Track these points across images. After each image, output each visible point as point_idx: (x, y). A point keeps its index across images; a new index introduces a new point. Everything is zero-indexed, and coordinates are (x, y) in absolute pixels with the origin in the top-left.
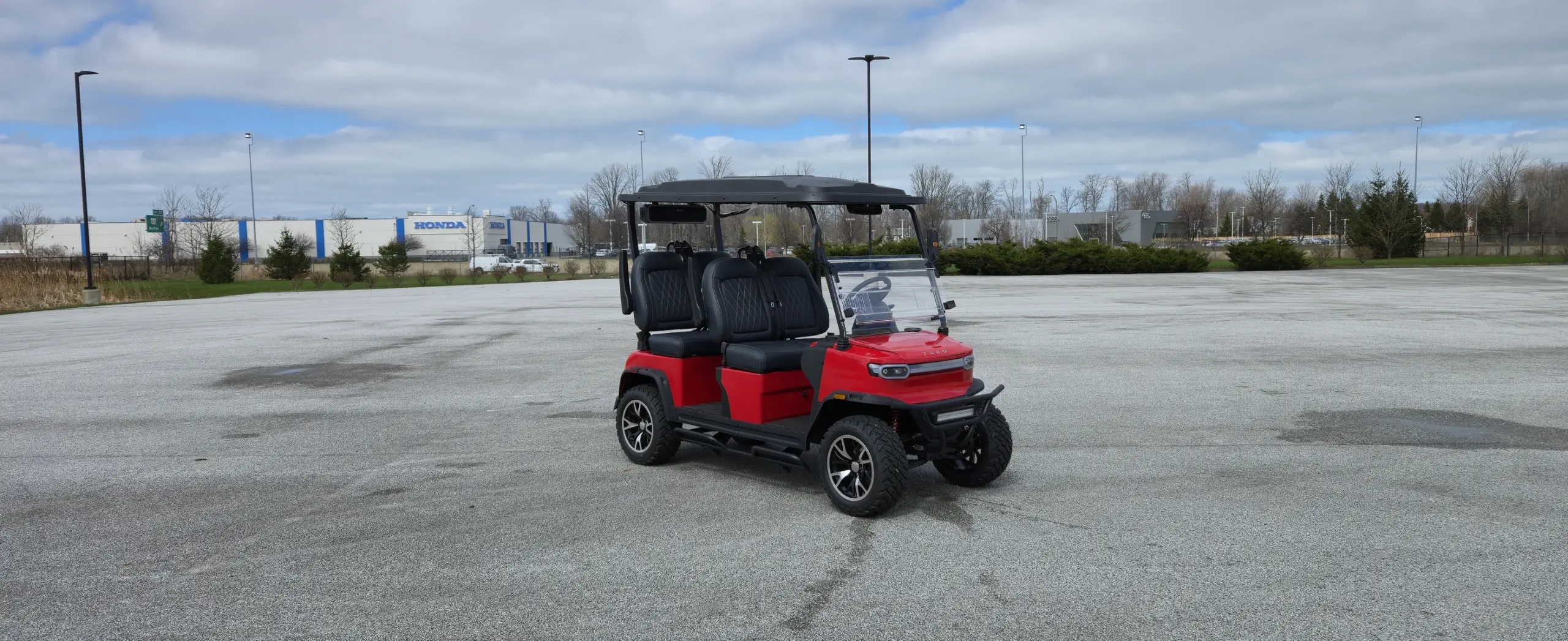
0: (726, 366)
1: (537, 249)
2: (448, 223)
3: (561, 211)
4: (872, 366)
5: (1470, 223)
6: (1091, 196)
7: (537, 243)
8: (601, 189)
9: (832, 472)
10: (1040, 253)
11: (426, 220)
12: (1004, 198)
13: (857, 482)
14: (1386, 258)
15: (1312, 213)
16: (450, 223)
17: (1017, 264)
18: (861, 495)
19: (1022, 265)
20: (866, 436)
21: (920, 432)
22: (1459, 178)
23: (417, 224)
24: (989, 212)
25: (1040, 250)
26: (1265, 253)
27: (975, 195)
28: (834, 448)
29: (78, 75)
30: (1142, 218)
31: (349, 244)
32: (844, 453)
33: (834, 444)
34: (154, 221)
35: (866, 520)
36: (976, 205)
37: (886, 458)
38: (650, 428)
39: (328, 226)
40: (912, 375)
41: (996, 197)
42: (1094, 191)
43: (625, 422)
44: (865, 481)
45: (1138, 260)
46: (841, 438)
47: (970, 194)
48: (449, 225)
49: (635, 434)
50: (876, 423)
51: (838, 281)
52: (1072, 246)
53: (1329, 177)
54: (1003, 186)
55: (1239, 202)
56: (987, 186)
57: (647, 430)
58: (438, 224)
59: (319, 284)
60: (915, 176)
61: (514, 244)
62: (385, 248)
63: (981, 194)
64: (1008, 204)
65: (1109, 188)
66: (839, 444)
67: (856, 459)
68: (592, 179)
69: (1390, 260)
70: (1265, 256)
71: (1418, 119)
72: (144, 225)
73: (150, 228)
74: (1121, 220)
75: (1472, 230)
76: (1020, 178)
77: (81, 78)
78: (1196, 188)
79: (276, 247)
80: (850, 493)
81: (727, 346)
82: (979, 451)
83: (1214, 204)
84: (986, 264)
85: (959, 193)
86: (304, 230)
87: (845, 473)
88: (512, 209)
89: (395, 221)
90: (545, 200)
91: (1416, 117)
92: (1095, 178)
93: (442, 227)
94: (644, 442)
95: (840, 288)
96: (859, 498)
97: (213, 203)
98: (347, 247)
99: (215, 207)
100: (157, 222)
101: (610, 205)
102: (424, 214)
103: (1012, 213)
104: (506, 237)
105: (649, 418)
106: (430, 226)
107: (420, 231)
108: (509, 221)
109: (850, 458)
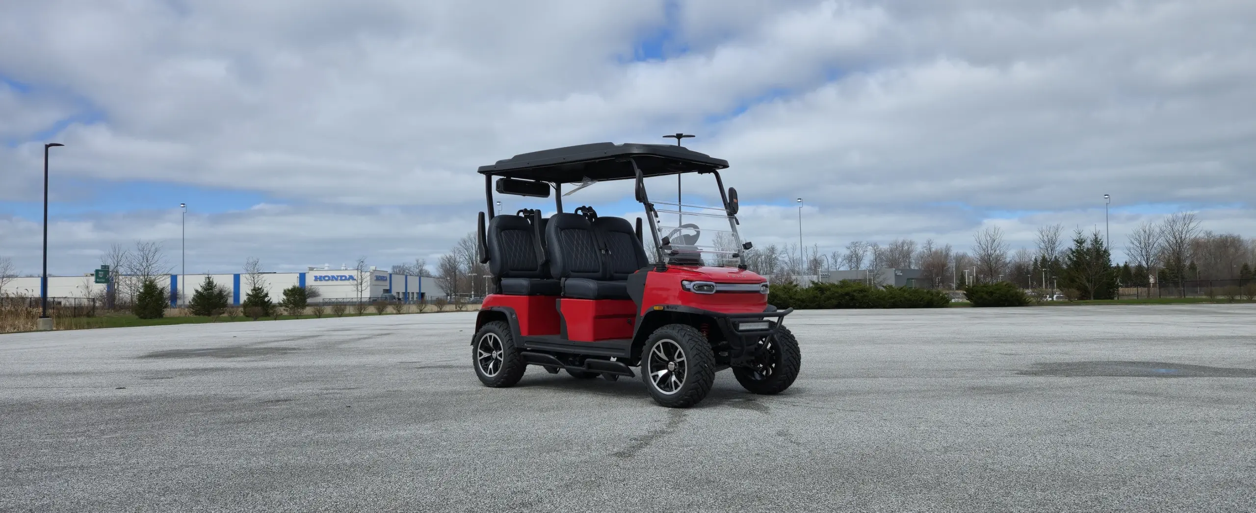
0: (565, 297)
1: (413, 298)
2: (341, 277)
3: (433, 269)
4: (685, 283)
5: (1152, 280)
6: (854, 258)
7: (413, 293)
8: (466, 251)
9: (652, 372)
10: (816, 291)
11: (323, 274)
12: (787, 259)
13: (674, 378)
14: (1090, 299)
15: (1028, 272)
16: (343, 276)
17: (798, 300)
18: (676, 389)
19: (803, 301)
20: (679, 338)
21: (726, 341)
22: (1142, 237)
23: (316, 277)
24: (775, 271)
25: (816, 290)
26: (995, 293)
27: (763, 257)
28: (654, 351)
29: (47, 147)
30: (896, 275)
31: (260, 287)
32: (662, 355)
33: (654, 349)
34: (101, 274)
35: (681, 409)
36: (764, 265)
37: (696, 354)
38: (500, 355)
39: (243, 280)
40: (718, 292)
41: (779, 258)
42: (857, 255)
43: (480, 353)
44: (680, 377)
45: (894, 298)
46: (660, 343)
47: (759, 256)
48: (342, 278)
49: (488, 363)
50: (688, 328)
51: (657, 216)
52: (842, 287)
53: (1041, 237)
54: (785, 251)
55: (971, 264)
56: (772, 250)
57: (498, 357)
58: (333, 277)
59: (233, 318)
60: (716, 241)
61: (394, 293)
62: (288, 290)
63: (767, 256)
64: (790, 264)
65: (869, 253)
66: (658, 346)
67: (672, 359)
68: (459, 243)
69: (1092, 300)
70: (994, 295)
71: (1107, 197)
72: (93, 279)
73: (98, 280)
74: (879, 275)
75: (1154, 285)
76: (799, 246)
77: (50, 149)
78: (936, 253)
79: (200, 289)
80: (668, 389)
81: (566, 280)
82: (774, 365)
83: (952, 265)
84: (774, 300)
85: (750, 255)
86: (224, 282)
87: (662, 373)
88: (394, 267)
89: (298, 275)
90: (420, 261)
91: (1105, 195)
92: (857, 244)
93: (337, 280)
94: (496, 368)
95: (659, 222)
96: (675, 391)
97: (151, 254)
98: (259, 289)
99: (152, 258)
100: (104, 275)
101: (473, 263)
102: (322, 269)
103: (794, 272)
104: (388, 288)
105: (500, 347)
106: (327, 278)
107: (318, 283)
108: (391, 275)
109: (667, 359)
